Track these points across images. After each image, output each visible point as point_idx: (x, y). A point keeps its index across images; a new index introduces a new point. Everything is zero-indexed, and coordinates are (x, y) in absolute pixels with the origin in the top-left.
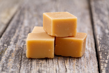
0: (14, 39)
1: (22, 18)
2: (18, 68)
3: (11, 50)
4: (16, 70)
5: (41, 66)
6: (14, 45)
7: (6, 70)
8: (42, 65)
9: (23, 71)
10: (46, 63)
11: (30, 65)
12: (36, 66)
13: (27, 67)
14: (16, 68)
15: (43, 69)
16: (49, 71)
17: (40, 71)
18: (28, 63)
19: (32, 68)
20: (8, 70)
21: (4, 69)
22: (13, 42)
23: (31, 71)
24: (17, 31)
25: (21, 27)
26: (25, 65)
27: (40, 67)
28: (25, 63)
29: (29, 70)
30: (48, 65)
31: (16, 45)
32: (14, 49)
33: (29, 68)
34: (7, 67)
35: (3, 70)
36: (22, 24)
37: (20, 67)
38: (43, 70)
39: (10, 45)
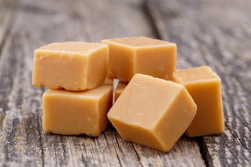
0: (13, 98)
1: (19, 55)
2: (38, 153)
3: (14, 120)
5: (85, 149)
6: (17, 109)
7: (15, 158)
8: (86, 147)
10: (93, 143)
11: (61, 147)
12: (74, 149)
13: (57, 152)
14: (36, 154)
16: (104, 158)
17: (86, 160)
18: (56, 145)
20: (18, 158)
21: (9, 156)
22: (12, 102)
23: (67, 160)
24: (16, 80)
25: (21, 74)
27: (83, 151)
28: (50, 145)
29: (63, 158)
30: (98, 147)
31: (21, 108)
32: (20, 117)
33: (62, 154)
35: (7, 159)
36: (23, 66)
39: (8, 110)
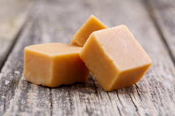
4: (45, 109)
9: (57, 110)
15: (93, 106)
19: (73, 107)
26: (60, 102)
34: (28, 105)
37: (50, 104)
38: (94, 109)
